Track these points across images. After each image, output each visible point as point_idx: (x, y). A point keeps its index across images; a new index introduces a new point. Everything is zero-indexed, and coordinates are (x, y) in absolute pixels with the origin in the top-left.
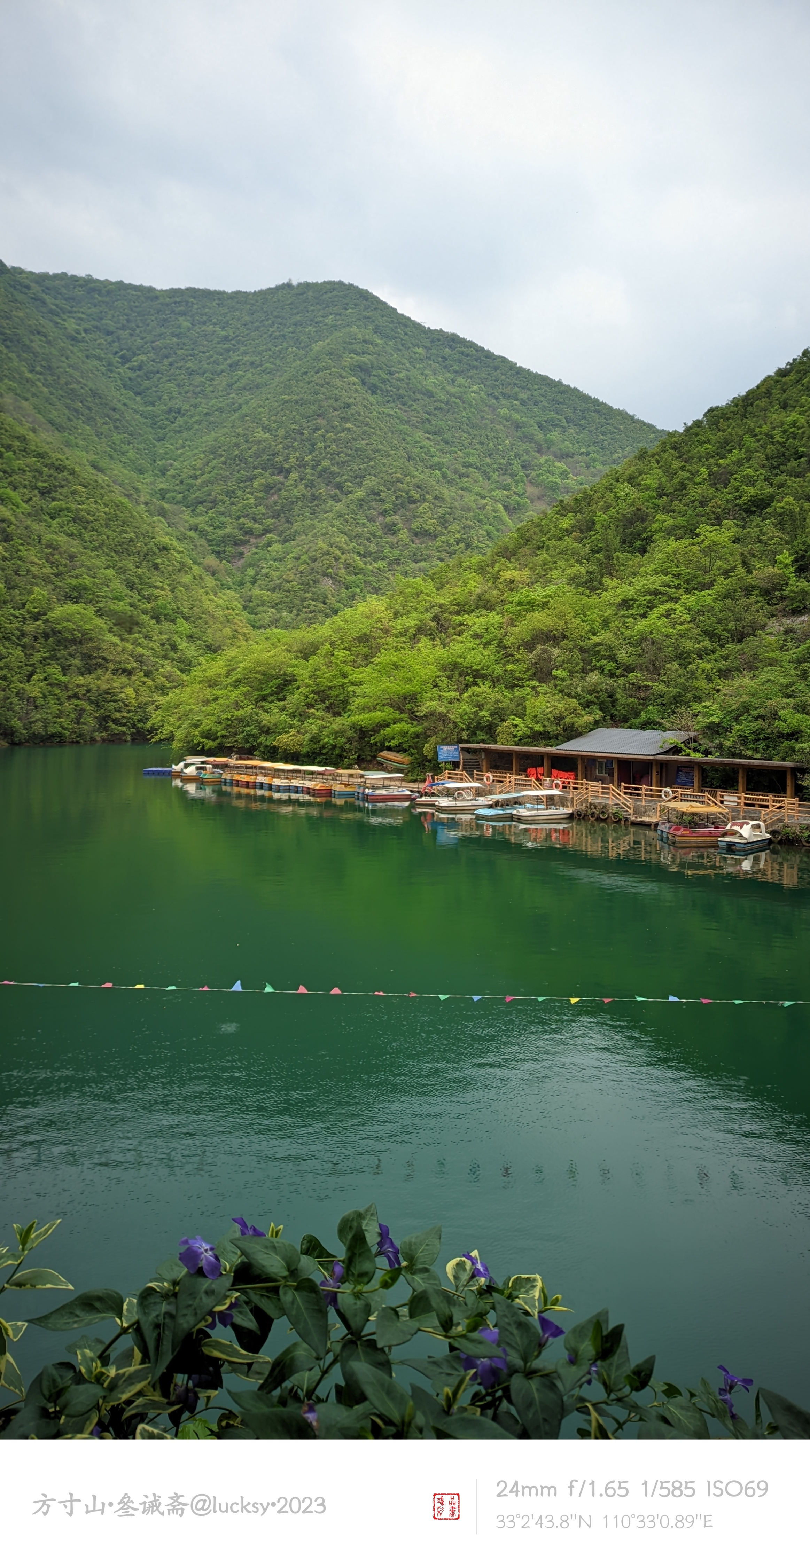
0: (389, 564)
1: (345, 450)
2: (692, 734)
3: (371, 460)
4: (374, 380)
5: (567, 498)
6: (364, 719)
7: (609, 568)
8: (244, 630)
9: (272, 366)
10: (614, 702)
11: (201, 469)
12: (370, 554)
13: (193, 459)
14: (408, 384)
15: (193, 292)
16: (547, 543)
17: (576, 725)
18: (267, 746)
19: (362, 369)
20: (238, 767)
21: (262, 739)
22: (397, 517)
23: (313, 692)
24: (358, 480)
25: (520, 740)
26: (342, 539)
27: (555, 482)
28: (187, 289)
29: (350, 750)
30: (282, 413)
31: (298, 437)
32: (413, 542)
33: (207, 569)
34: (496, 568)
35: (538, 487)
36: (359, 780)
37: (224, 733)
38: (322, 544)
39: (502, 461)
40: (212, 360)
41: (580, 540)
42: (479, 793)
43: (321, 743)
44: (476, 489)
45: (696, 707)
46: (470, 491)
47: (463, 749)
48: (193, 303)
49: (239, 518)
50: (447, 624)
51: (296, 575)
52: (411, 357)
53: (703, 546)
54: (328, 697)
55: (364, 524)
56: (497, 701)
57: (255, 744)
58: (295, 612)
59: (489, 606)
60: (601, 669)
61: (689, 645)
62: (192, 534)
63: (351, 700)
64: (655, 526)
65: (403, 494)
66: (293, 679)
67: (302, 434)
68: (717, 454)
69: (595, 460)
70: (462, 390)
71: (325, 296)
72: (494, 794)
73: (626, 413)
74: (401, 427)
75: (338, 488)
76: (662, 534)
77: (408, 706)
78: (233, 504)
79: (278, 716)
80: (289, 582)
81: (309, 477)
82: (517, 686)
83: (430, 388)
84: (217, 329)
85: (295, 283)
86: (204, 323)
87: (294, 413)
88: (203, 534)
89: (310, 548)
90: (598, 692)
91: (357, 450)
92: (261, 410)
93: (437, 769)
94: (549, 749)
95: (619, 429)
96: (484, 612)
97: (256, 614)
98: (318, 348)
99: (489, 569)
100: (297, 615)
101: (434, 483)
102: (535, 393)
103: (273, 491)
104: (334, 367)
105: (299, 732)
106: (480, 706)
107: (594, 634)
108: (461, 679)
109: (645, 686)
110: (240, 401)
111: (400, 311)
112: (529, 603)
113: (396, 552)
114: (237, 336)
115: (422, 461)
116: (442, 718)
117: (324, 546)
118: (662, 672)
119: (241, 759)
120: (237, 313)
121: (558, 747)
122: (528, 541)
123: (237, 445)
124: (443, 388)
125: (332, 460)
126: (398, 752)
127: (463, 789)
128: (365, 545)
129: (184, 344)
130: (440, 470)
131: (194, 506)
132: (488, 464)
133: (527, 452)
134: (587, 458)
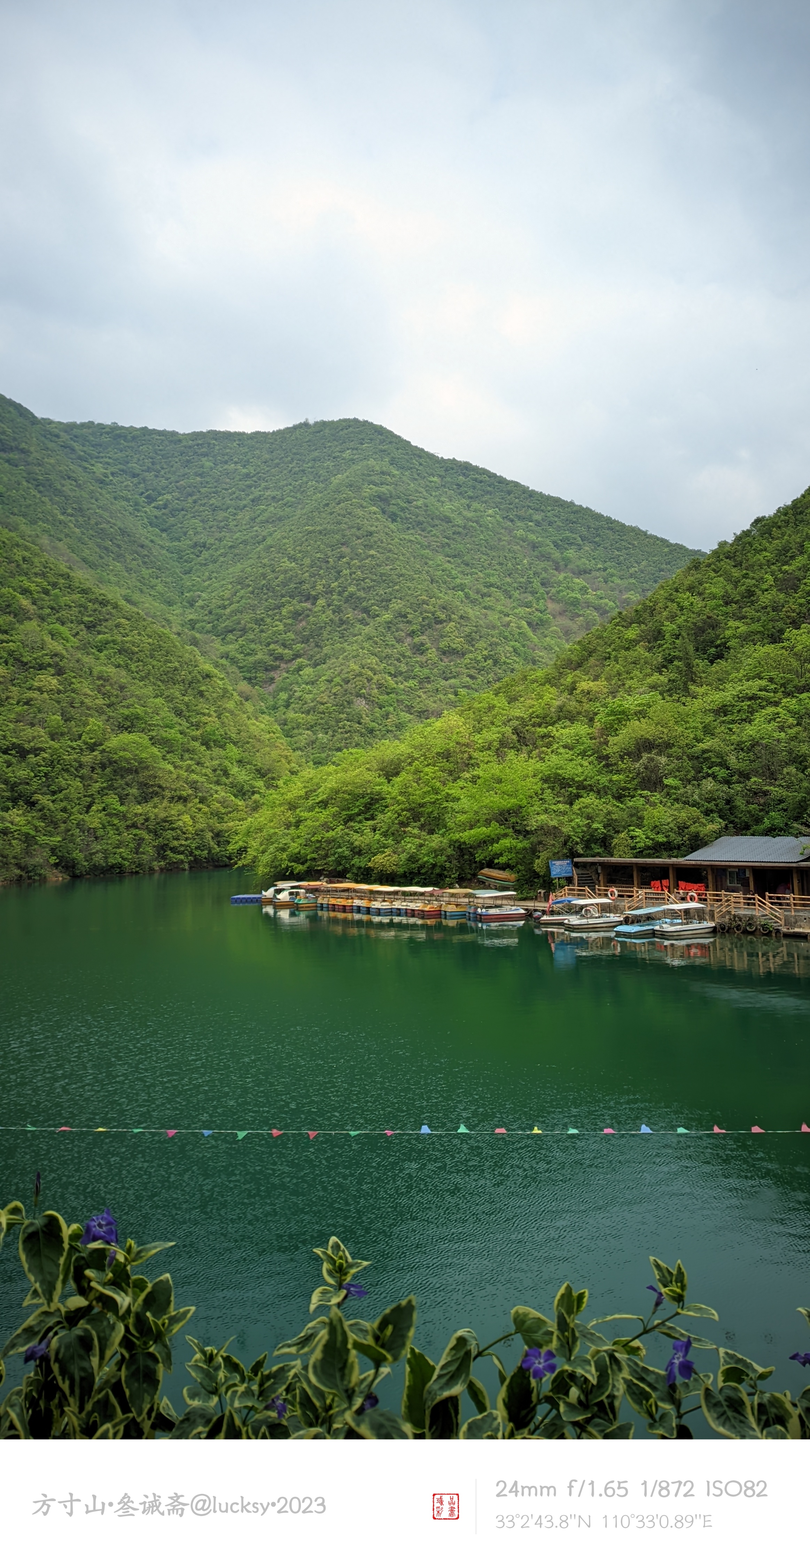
0: (420, 683)
1: (370, 575)
3: (396, 584)
4: (393, 509)
6: (463, 836)
9: (293, 499)
11: (229, 599)
12: (401, 673)
13: (221, 590)
14: (426, 511)
15: (213, 435)
17: (701, 834)
19: (382, 499)
22: (425, 637)
23: (405, 810)
24: (384, 603)
26: (374, 660)
27: (576, 598)
28: (207, 432)
29: (451, 869)
30: (307, 543)
31: (324, 565)
32: (441, 660)
33: (244, 695)
35: (558, 603)
38: (354, 666)
39: (521, 580)
40: (234, 496)
44: (499, 608)
46: (494, 610)
47: (577, 863)
48: (213, 445)
49: (269, 644)
51: (329, 697)
52: (427, 486)
55: (393, 645)
56: (609, 812)
58: (330, 733)
60: (715, 777)
62: (223, 661)
63: (446, 817)
65: (430, 615)
66: (381, 797)
67: (328, 562)
69: (612, 575)
70: (479, 514)
71: (341, 433)
74: (423, 552)
75: (365, 612)
78: (262, 631)
80: (323, 704)
81: (336, 603)
82: (626, 796)
83: (448, 514)
84: (239, 467)
85: (311, 422)
86: (226, 462)
87: (319, 543)
88: (234, 661)
89: (342, 670)
90: (715, 800)
91: (382, 575)
92: (286, 541)
95: (633, 545)
96: (569, 723)
97: (291, 737)
98: (337, 481)
100: (333, 736)
101: (458, 603)
102: (549, 514)
103: (301, 617)
104: (355, 498)
106: (591, 817)
110: (264, 533)
111: (413, 444)
113: (426, 671)
114: (258, 473)
115: (445, 583)
116: (554, 832)
117: (356, 667)
120: (258, 452)
123: (264, 576)
124: (460, 514)
125: (357, 585)
128: (395, 665)
129: (207, 483)
130: (462, 590)
131: (223, 634)
132: (508, 583)
133: (545, 570)
134: (605, 573)
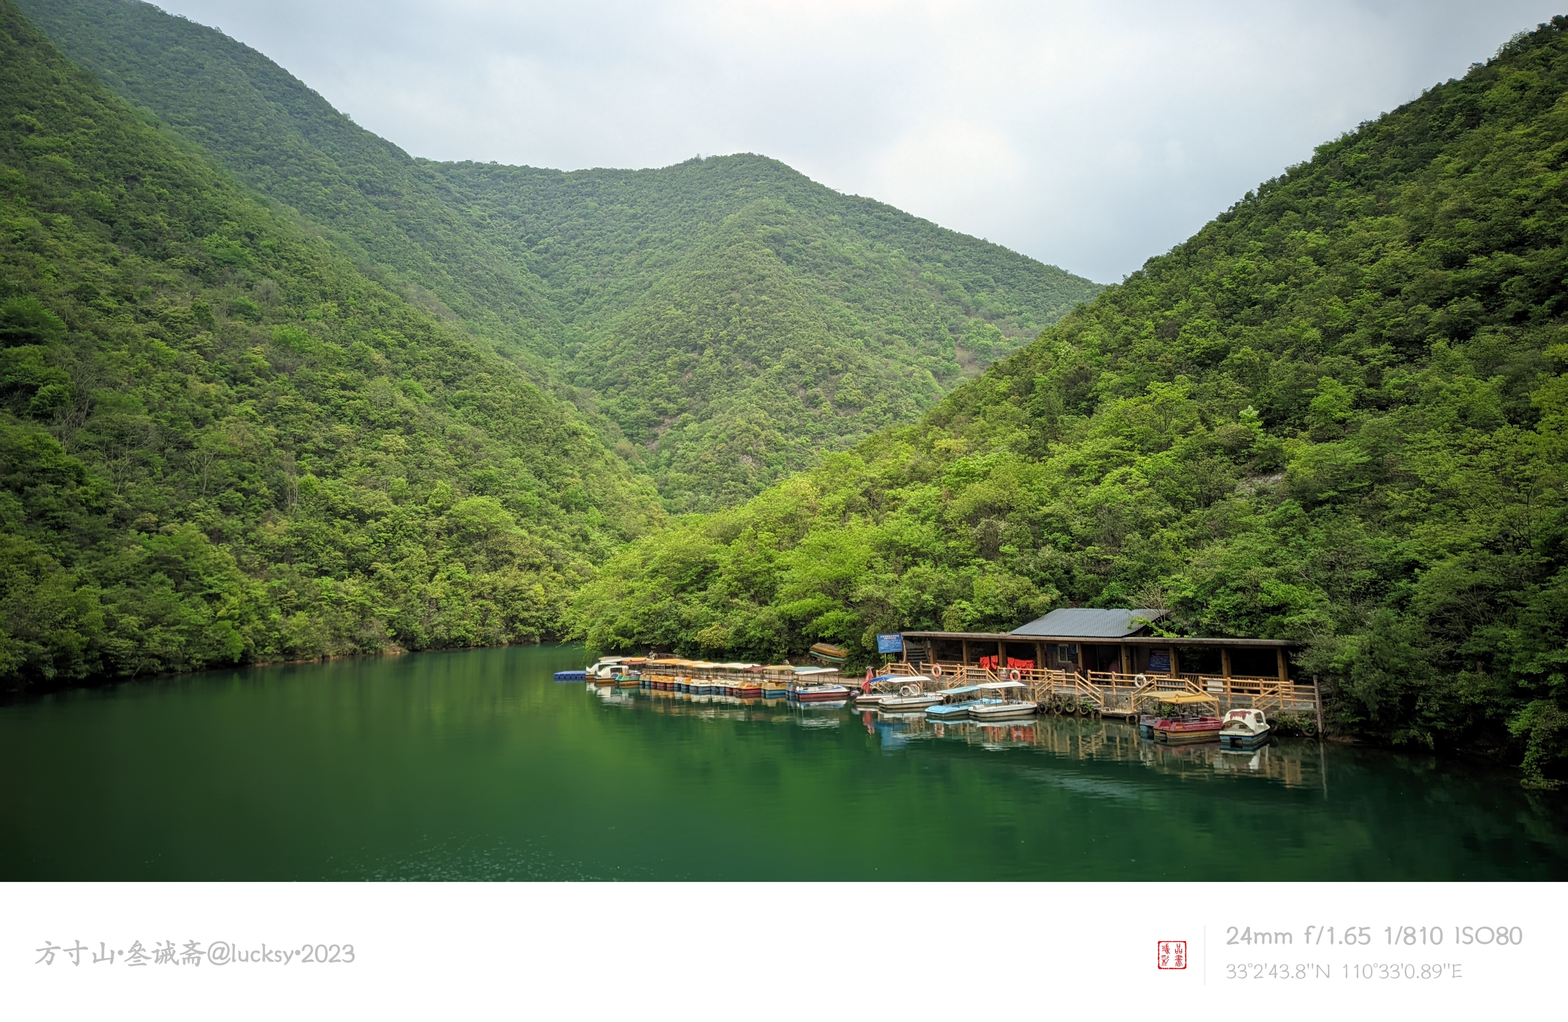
0: (813, 438)
1: (761, 323)
2: (1163, 612)
3: (789, 331)
4: (789, 250)
5: (1001, 361)
6: (793, 607)
7: (1054, 433)
8: (660, 516)
9: (683, 242)
10: (1072, 579)
11: (611, 350)
12: (792, 428)
13: (602, 340)
14: (824, 252)
15: (600, 173)
16: (983, 408)
17: (1031, 606)
18: (688, 642)
19: (776, 239)
20: (657, 667)
21: (682, 634)
22: (819, 389)
23: (736, 579)
24: (776, 352)
25: (970, 625)
26: (763, 414)
27: (987, 345)
28: (594, 170)
29: (780, 644)
30: (694, 289)
31: (712, 312)
32: (837, 414)
33: (620, 453)
34: (930, 437)
35: (967, 350)
36: (790, 677)
37: (641, 629)
38: (741, 421)
39: (928, 326)
40: (620, 238)
41: (1020, 404)
42: (927, 687)
43: (747, 636)
44: (902, 356)
45: (1166, 581)
46: (896, 359)
47: (906, 638)
48: (599, 183)
49: (652, 398)
50: (879, 500)
51: (713, 454)
52: (827, 225)
53: (1155, 403)
54: (753, 584)
55: (783, 398)
56: (941, 583)
57: (675, 640)
58: (713, 494)
59: (925, 479)
60: (1055, 543)
61: (1150, 512)
62: (603, 417)
63: (778, 587)
64: (1100, 385)
65: (825, 365)
66: (715, 565)
67: (716, 309)
68: (1162, 306)
69: (1028, 320)
70: (882, 254)
71: (735, 169)
72: (944, 688)
73: (1059, 269)
74: (819, 297)
75: (755, 363)
76: (1109, 393)
77: (842, 592)
78: (645, 384)
79: (698, 608)
80: (707, 462)
81: (724, 353)
82: (961, 564)
83: (848, 255)
84: (625, 207)
85: (703, 157)
86: (612, 202)
87: (707, 288)
88: (614, 416)
89: (728, 425)
90: (1052, 569)
91: (774, 322)
92: (673, 286)
93: (877, 662)
94: (1002, 635)
95: (1052, 286)
96: (920, 484)
97: (672, 498)
98: (729, 221)
99: (922, 439)
100: (716, 497)
101: (857, 352)
102: (959, 254)
103: (687, 369)
104: (747, 239)
105: (722, 625)
106: (922, 588)
107: (1043, 504)
108: (898, 559)
109: (1105, 560)
110: (650, 279)
111: (812, 180)
112: (968, 473)
113: (820, 426)
114: (646, 214)
115: (843, 330)
116: (881, 603)
117: (743, 423)
118: (1123, 543)
119: (660, 657)
120: (645, 191)
121: (1014, 632)
122: (962, 407)
123: (648, 323)
124: (862, 254)
125: (747, 333)
126: (833, 643)
127: (908, 684)
128: (786, 420)
129: (591, 224)
130: (862, 338)
131: (604, 388)
132: (913, 330)
133: (954, 315)
134: (1020, 318)
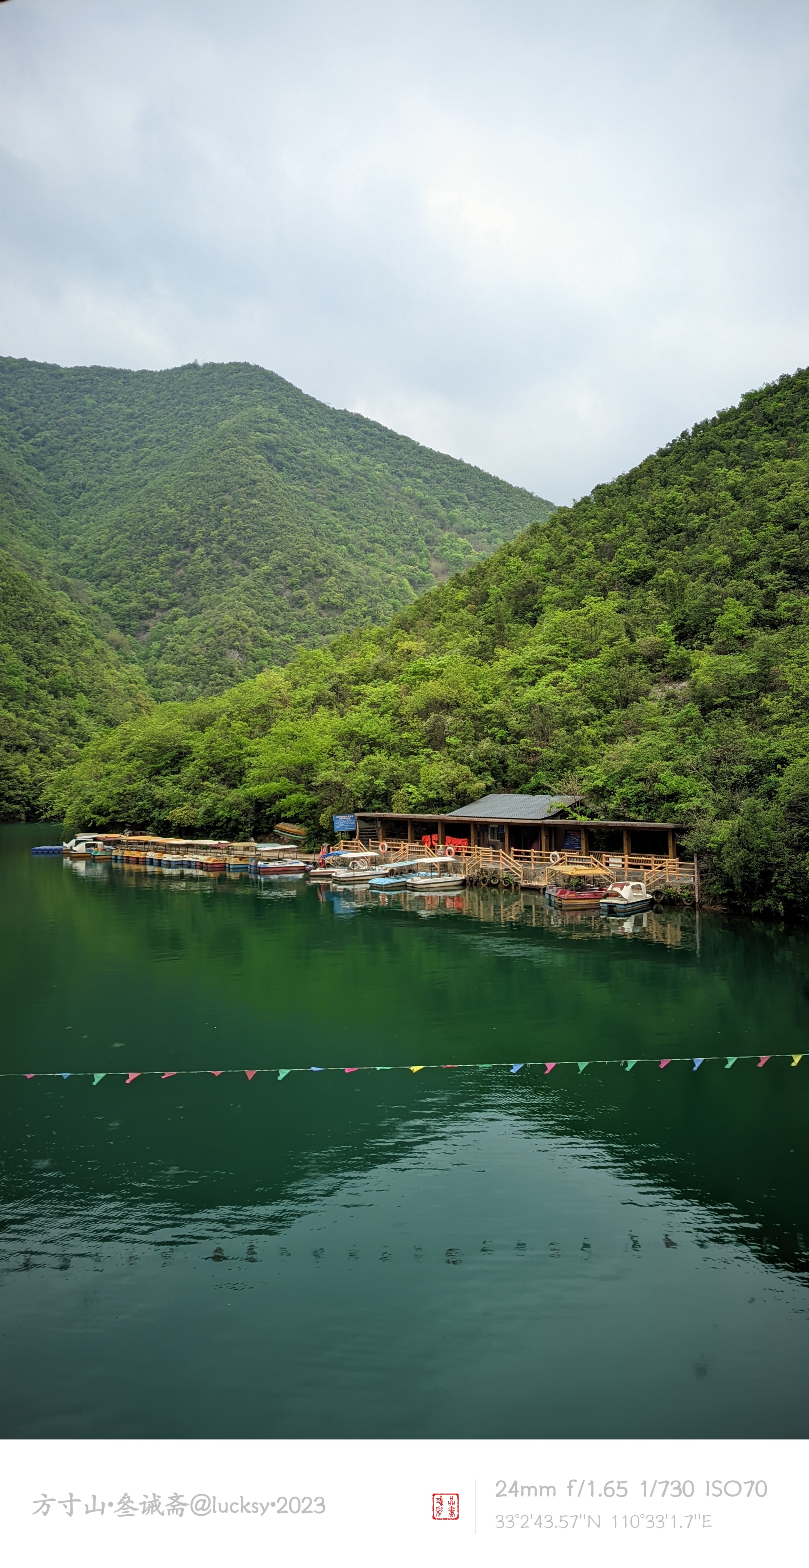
0: (297, 637)
1: (251, 525)
2: (578, 798)
3: (278, 535)
4: (279, 458)
5: (463, 573)
6: (258, 790)
7: (501, 638)
8: (147, 704)
9: (178, 443)
10: (505, 768)
11: (105, 544)
12: (278, 626)
13: (97, 533)
14: (313, 462)
15: (98, 371)
16: (444, 615)
17: (468, 791)
18: (160, 821)
19: (268, 447)
20: (131, 844)
21: (155, 813)
22: (304, 591)
23: (208, 764)
24: (265, 554)
25: (415, 807)
26: (250, 612)
27: (458, 557)
28: (92, 367)
29: (246, 823)
30: (188, 489)
31: (204, 513)
32: (320, 615)
33: (111, 643)
34: (394, 639)
35: (441, 562)
36: (253, 853)
37: (116, 808)
38: (229, 618)
39: (406, 537)
40: (117, 436)
41: (475, 612)
42: (374, 862)
43: (216, 816)
44: (382, 564)
45: (582, 771)
46: (376, 566)
47: (360, 818)
48: (98, 381)
49: (144, 592)
50: (345, 694)
51: (202, 648)
52: (317, 436)
53: (588, 616)
54: (224, 769)
55: (271, 598)
56: (393, 769)
57: (148, 818)
58: (201, 685)
59: (386, 676)
60: (493, 736)
61: (575, 711)
62: (95, 608)
63: (247, 772)
64: (545, 598)
65: (310, 568)
66: (189, 751)
67: (209, 509)
68: (604, 529)
69: (496, 536)
70: (367, 467)
71: (231, 377)
72: (390, 863)
73: (525, 491)
74: (308, 503)
75: (245, 563)
76: (552, 605)
77: (304, 776)
78: (138, 578)
79: (171, 789)
80: (195, 655)
81: (215, 551)
82: (412, 753)
83: (335, 466)
84: (123, 406)
85: (201, 363)
86: (110, 401)
87: (200, 489)
88: (107, 608)
89: (217, 621)
90: (489, 759)
91: (263, 525)
92: (167, 485)
93: (333, 839)
94: (442, 816)
95: (519, 506)
96: (382, 682)
97: (161, 687)
98: (223, 426)
99: (387, 640)
100: (203, 688)
101: (340, 558)
102: (437, 472)
103: (178, 566)
104: (240, 444)
105: (193, 805)
106: (376, 775)
107: (486, 702)
108: (358, 748)
109: (535, 752)
110: (146, 477)
111: (305, 392)
112: (423, 672)
113: (304, 625)
114: (143, 414)
115: (328, 536)
116: (339, 787)
117: (231, 619)
118: (550, 738)
119: (134, 835)
120: (143, 391)
121: (451, 814)
122: (426, 613)
123: (142, 520)
124: (348, 466)
125: (238, 535)
126: (294, 823)
127: (358, 859)
128: (272, 619)
129: (89, 421)
130: (346, 545)
131: (98, 580)
132: (393, 540)
133: (431, 528)
134: (489, 534)
